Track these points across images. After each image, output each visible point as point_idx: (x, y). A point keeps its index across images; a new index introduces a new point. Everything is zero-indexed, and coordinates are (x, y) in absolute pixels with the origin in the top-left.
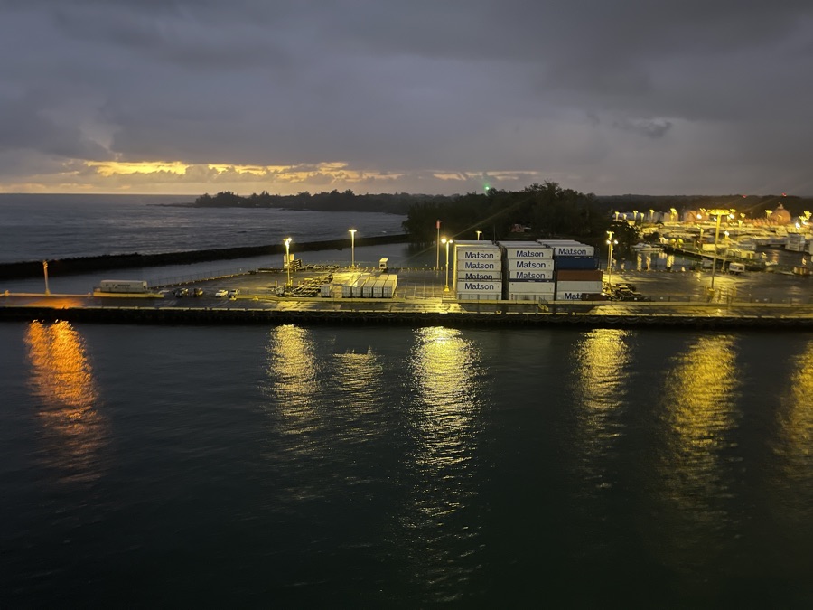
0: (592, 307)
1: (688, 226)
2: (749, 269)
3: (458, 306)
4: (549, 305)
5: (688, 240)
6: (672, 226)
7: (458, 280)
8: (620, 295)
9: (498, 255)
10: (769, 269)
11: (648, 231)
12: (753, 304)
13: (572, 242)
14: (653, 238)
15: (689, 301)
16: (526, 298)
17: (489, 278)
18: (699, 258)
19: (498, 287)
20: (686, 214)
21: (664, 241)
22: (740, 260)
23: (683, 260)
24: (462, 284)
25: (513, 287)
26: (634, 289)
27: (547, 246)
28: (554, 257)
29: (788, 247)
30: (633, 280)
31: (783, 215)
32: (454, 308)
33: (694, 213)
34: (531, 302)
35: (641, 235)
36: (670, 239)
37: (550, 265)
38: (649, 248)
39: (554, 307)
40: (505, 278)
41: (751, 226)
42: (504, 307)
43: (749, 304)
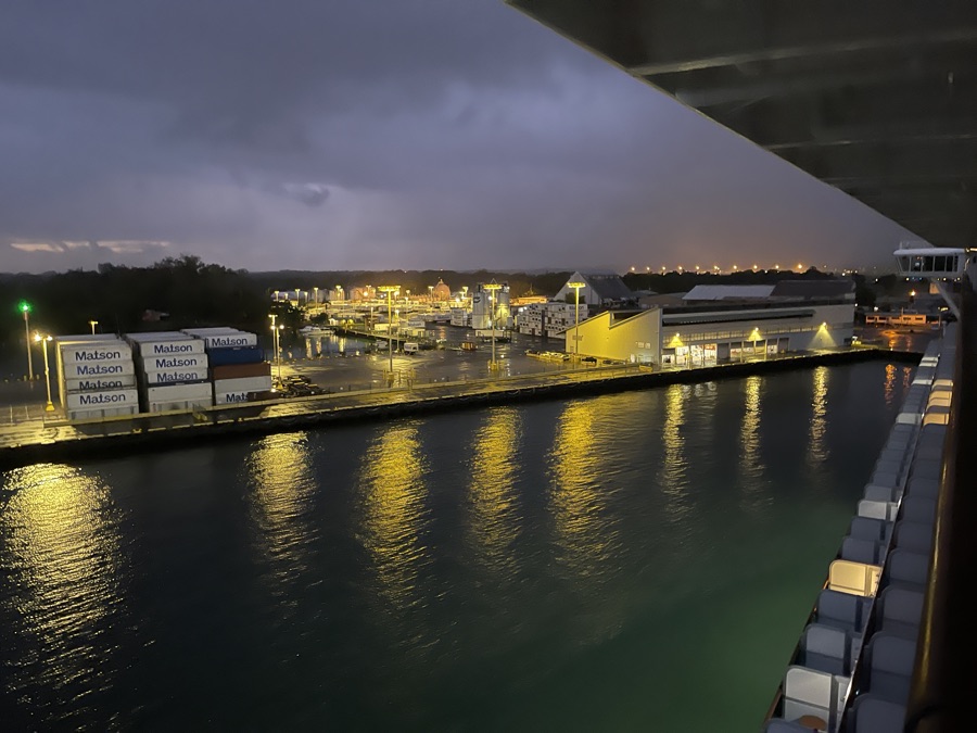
0: (263, 408)
1: (356, 305)
2: (423, 348)
3: (72, 431)
4: (207, 413)
5: (359, 321)
6: (340, 305)
7: (68, 392)
8: (294, 390)
9: (127, 353)
10: (440, 346)
11: (315, 312)
12: (432, 385)
13: (227, 329)
14: (321, 320)
15: (370, 388)
16: (174, 407)
17: (116, 386)
18: (373, 339)
19: (132, 396)
20: (352, 292)
21: (334, 322)
22: (412, 339)
23: (356, 343)
24: (75, 399)
25: (153, 394)
26: (309, 381)
27: (196, 337)
28: (207, 351)
29: (453, 323)
30: (307, 370)
31: (444, 290)
32: (66, 433)
33: (361, 290)
34: (183, 411)
35: (307, 317)
36: (340, 319)
37: (203, 362)
38: (318, 331)
39: (214, 414)
40: (141, 383)
41: (417, 303)
42: (144, 423)
43: (429, 386)
